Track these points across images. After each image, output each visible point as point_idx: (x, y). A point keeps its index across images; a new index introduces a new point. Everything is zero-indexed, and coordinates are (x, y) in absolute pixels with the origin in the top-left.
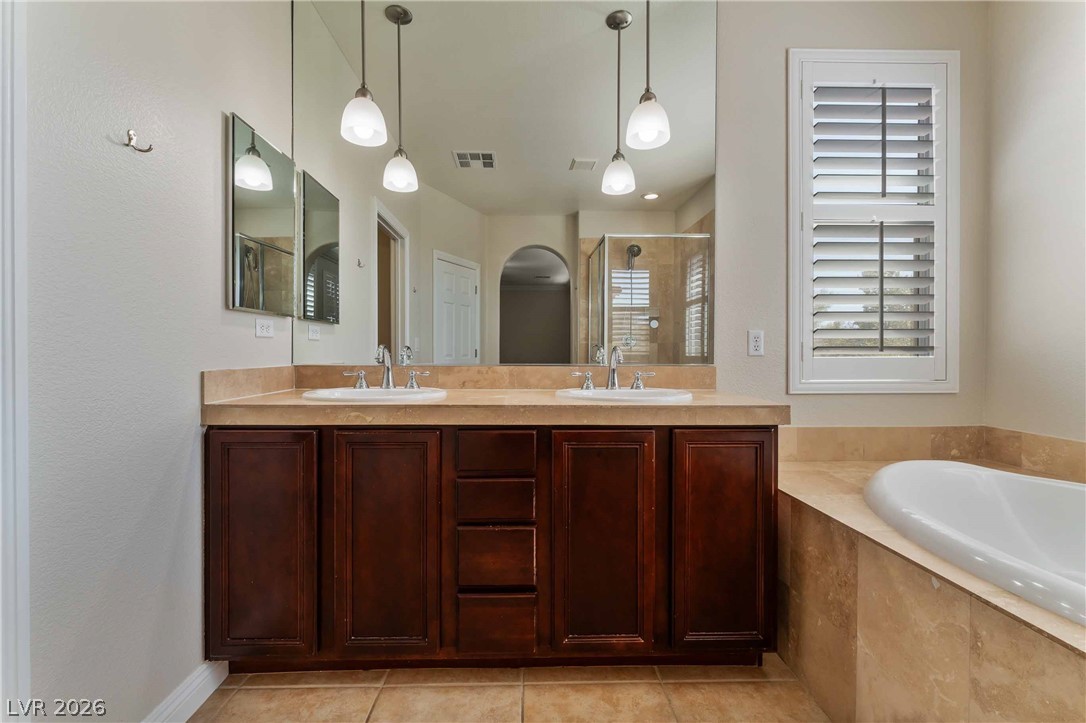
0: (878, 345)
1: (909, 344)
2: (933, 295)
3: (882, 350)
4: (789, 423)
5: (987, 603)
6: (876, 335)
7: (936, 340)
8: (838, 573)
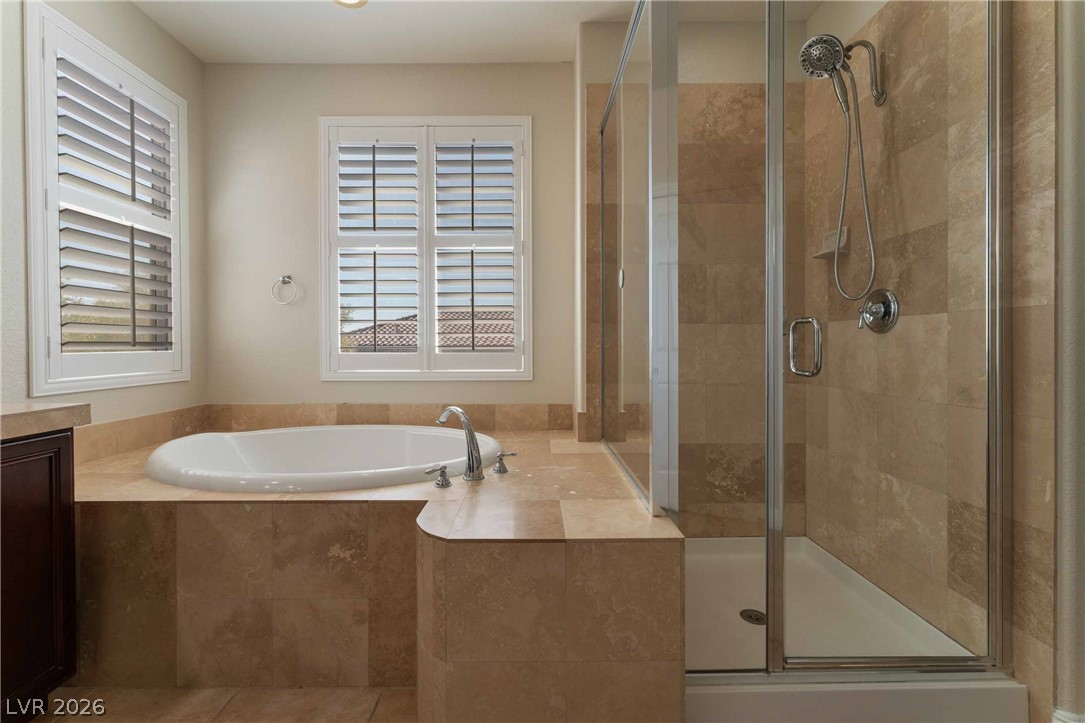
0: (130, 340)
1: (147, 340)
2: (171, 299)
3: (134, 345)
4: (90, 422)
5: (282, 502)
6: (127, 332)
7: (174, 337)
8: (152, 550)
